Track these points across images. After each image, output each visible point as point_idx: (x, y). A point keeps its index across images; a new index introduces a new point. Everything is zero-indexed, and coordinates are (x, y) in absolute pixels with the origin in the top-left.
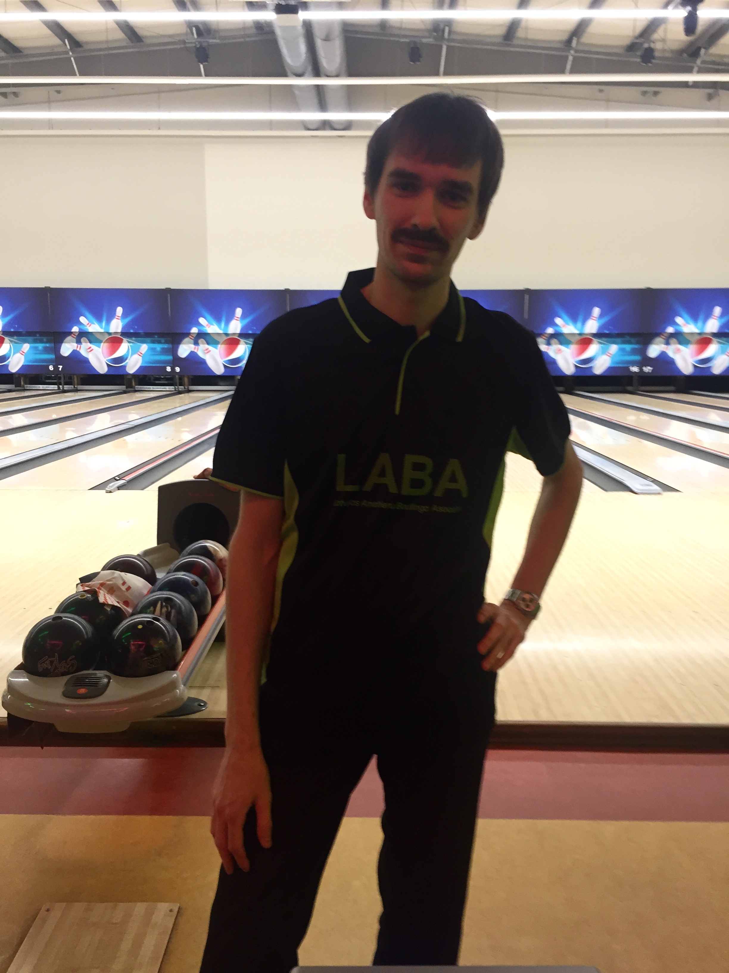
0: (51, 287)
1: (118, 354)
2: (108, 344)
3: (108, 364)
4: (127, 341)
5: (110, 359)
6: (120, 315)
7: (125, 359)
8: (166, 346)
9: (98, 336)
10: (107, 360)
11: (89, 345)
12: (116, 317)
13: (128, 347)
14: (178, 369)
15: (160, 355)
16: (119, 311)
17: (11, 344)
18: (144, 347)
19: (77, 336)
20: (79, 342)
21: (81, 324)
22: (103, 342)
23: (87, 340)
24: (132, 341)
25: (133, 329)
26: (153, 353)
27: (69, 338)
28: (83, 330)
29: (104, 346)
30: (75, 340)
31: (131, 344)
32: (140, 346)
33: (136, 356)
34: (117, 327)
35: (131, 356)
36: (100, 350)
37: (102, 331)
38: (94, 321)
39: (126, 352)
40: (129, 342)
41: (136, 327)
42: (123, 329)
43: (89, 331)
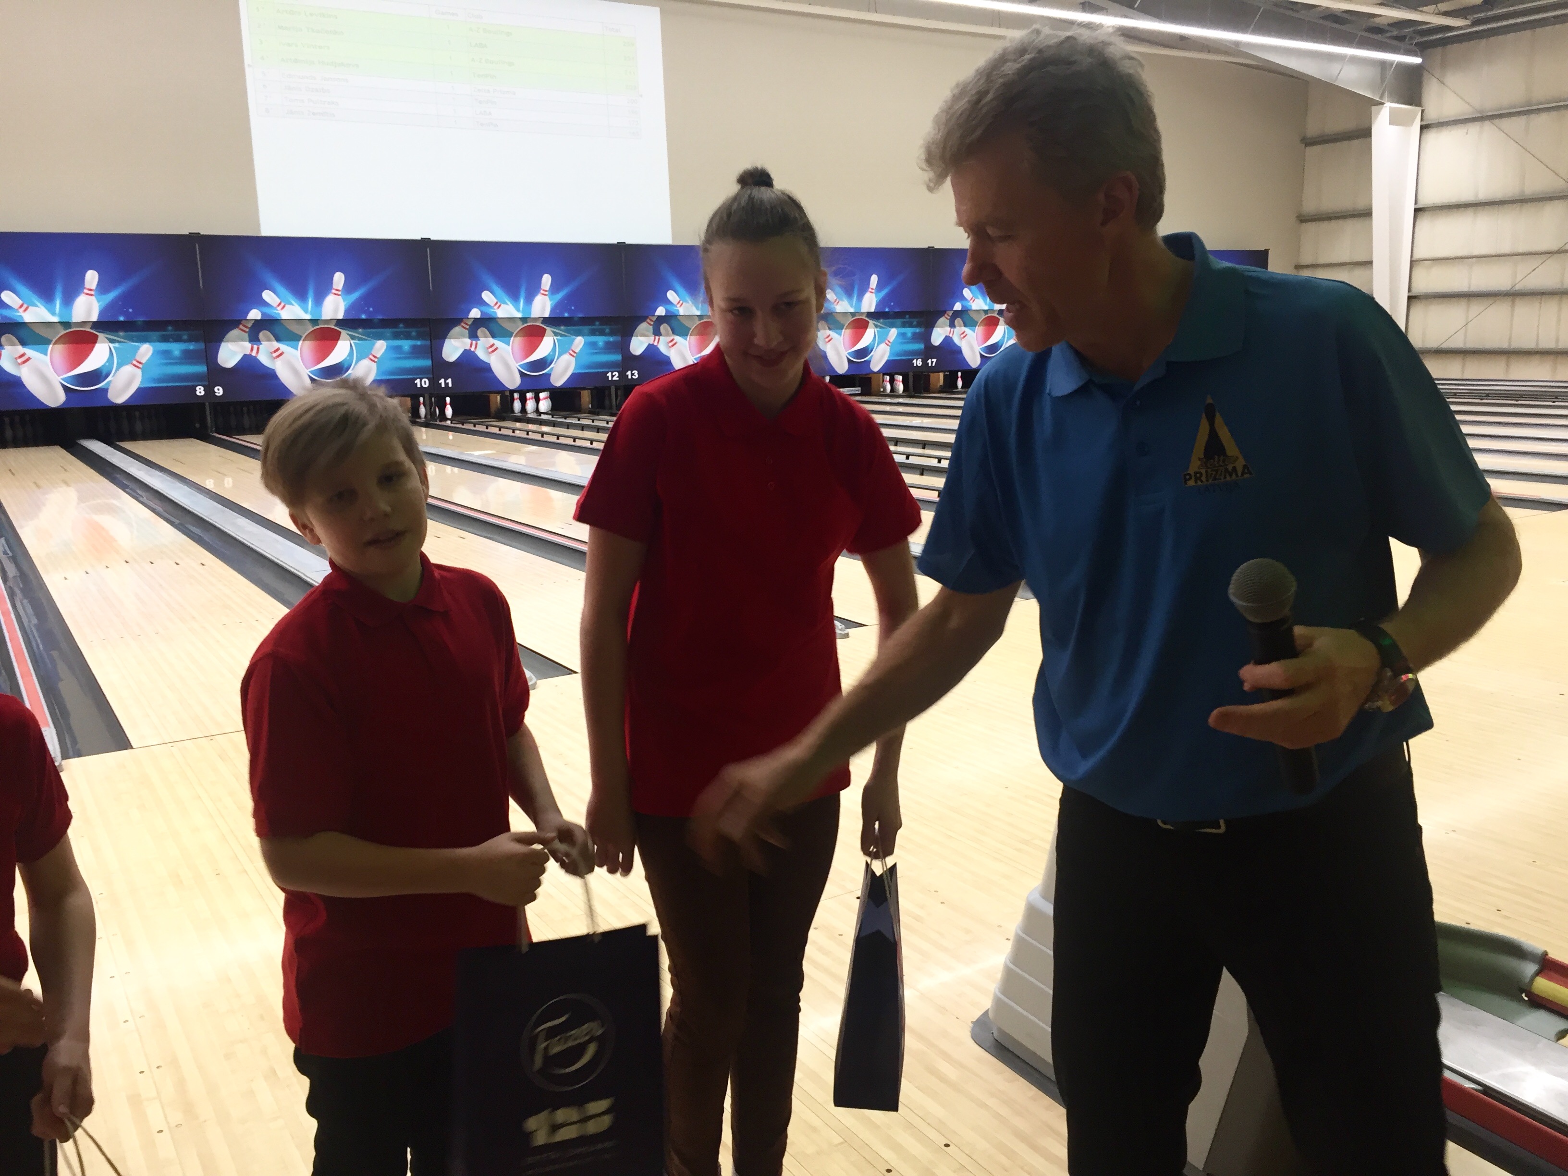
1: (87, 366)
2: (66, 345)
3: (65, 388)
4: (107, 338)
5: (73, 376)
6: (94, 287)
7: (104, 373)
8: (191, 346)
9: (42, 331)
10: (62, 379)
11: (21, 349)
12: (86, 291)
13: (110, 349)
14: (219, 391)
15: (181, 364)
16: (92, 278)
18: (146, 351)
22: (53, 342)
23: (17, 341)
24: (119, 339)
25: (125, 314)
26: (165, 361)
28: (10, 318)
29: (56, 350)
31: (117, 345)
32: (138, 348)
33: (128, 369)
34: (89, 312)
35: (117, 370)
36: (47, 359)
37: (55, 319)
38: (35, 299)
39: (106, 360)
40: (112, 341)
41: (131, 310)
42: (101, 313)
43: (21, 322)
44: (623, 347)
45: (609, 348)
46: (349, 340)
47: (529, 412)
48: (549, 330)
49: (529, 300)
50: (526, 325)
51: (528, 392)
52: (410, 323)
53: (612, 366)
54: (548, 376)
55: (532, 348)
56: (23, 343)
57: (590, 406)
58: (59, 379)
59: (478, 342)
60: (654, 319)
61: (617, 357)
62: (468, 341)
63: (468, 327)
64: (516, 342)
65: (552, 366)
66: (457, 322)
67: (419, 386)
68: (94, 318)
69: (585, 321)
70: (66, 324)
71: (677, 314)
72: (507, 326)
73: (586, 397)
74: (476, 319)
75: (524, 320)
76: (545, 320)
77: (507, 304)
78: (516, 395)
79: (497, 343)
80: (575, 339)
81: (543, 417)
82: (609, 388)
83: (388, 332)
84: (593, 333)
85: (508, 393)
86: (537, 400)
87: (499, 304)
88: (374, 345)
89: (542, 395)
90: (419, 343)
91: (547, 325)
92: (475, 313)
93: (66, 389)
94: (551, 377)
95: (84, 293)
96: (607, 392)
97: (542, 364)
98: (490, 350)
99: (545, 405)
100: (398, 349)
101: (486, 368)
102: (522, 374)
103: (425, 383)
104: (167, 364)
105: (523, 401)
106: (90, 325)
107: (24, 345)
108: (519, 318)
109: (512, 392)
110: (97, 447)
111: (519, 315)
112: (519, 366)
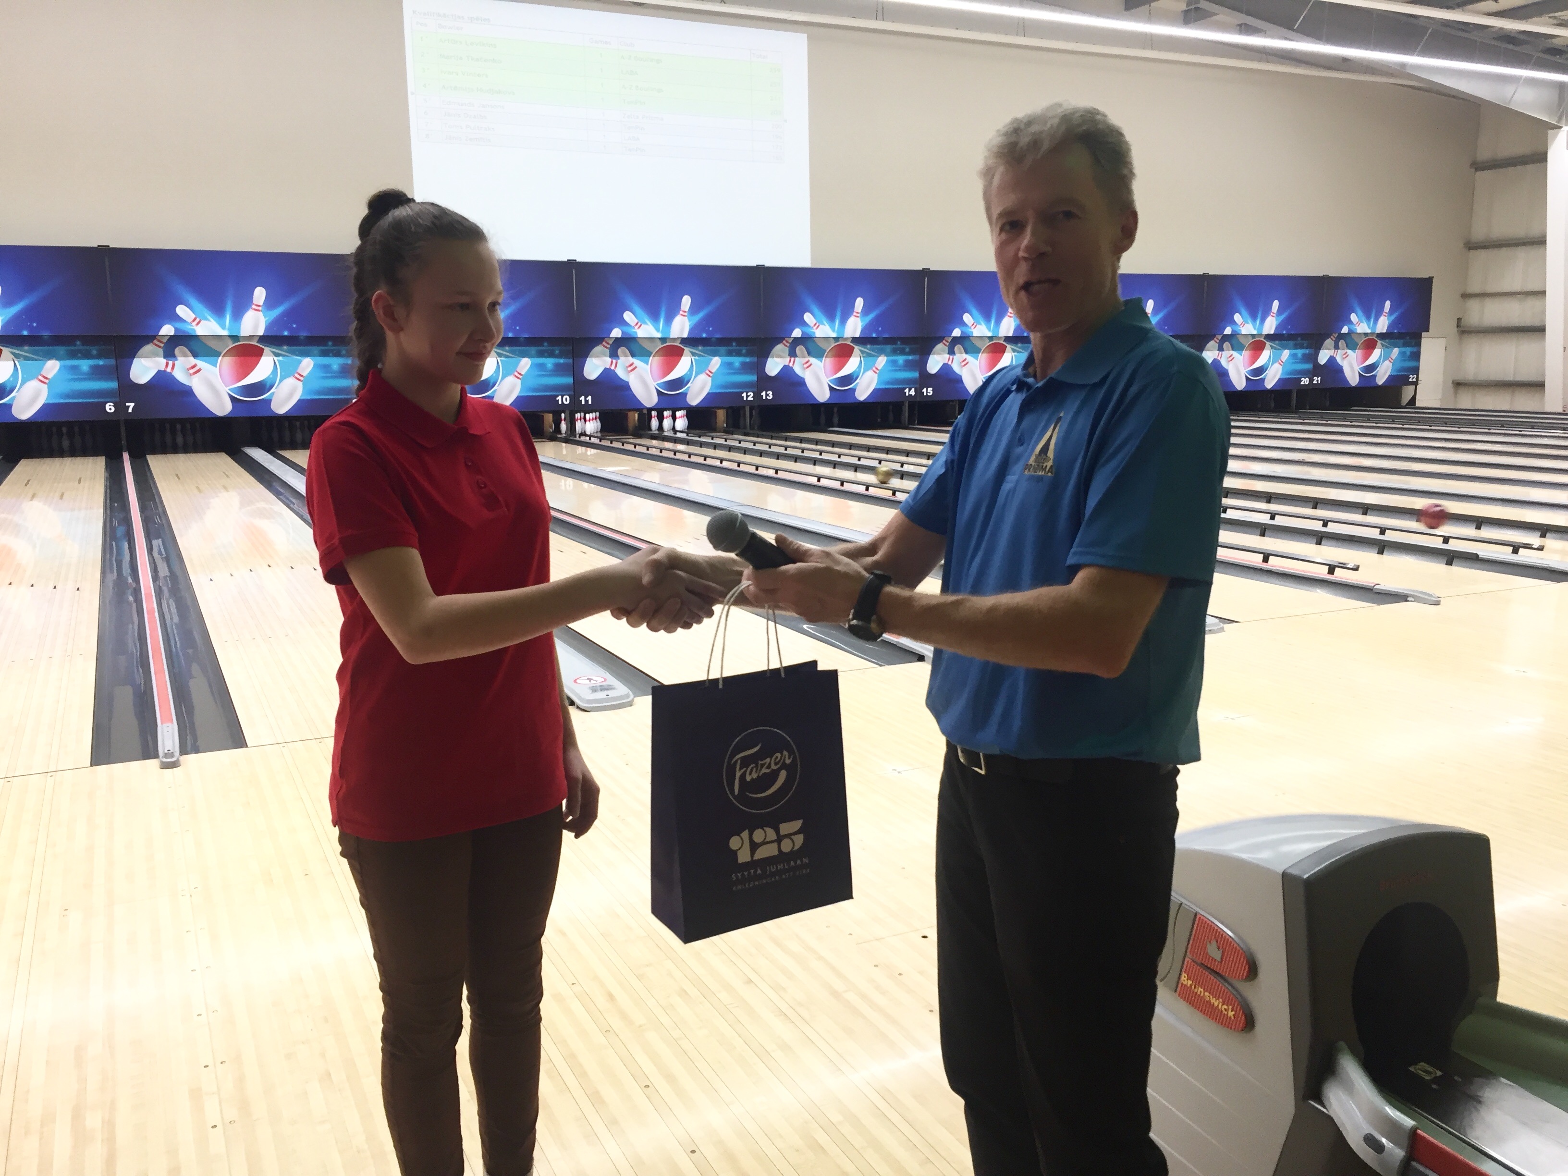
0: (111, 246)
1: (253, 378)
2: (234, 358)
4: (272, 352)
5: (238, 387)
6: (261, 303)
7: (268, 385)
9: (212, 344)
10: (229, 390)
11: (192, 361)
12: (254, 307)
13: (275, 362)
15: (339, 377)
16: (260, 294)
17: (17, 362)
18: (307, 364)
19: (165, 344)
20: (169, 354)
21: (179, 319)
22: (222, 354)
23: (189, 353)
24: (280, 352)
25: (290, 329)
26: (325, 375)
27: (148, 348)
28: (184, 331)
29: (226, 363)
30: (161, 351)
31: (281, 358)
32: (300, 362)
33: (290, 382)
34: (256, 327)
35: (281, 381)
36: (217, 369)
37: (225, 333)
38: (207, 314)
39: (270, 373)
40: (276, 355)
41: (294, 326)
42: (267, 329)
43: (193, 334)
44: (759, 368)
45: (745, 368)
46: (496, 358)
47: (666, 430)
48: (687, 350)
49: (669, 320)
50: (665, 345)
51: (666, 410)
52: (554, 341)
53: (747, 386)
54: (684, 395)
55: (669, 367)
56: (195, 355)
57: (725, 425)
58: (227, 389)
59: (618, 361)
60: (790, 340)
61: (753, 378)
62: (609, 360)
63: (609, 346)
64: (655, 361)
65: (689, 385)
66: (599, 341)
67: (560, 402)
68: (261, 332)
69: (723, 342)
70: (235, 338)
71: (813, 336)
72: (647, 345)
73: (721, 415)
74: (616, 339)
75: (663, 340)
76: (684, 341)
77: (647, 324)
78: (654, 413)
79: (637, 362)
80: (712, 359)
81: (679, 435)
82: (744, 407)
83: (533, 350)
84: (730, 354)
85: (645, 411)
86: (674, 418)
87: (639, 324)
88: (520, 361)
89: (678, 414)
90: (562, 361)
91: (685, 345)
92: (616, 333)
93: (233, 399)
94: (687, 396)
95: (252, 308)
96: (742, 412)
97: (679, 383)
98: (630, 369)
99: (681, 423)
100: (541, 366)
101: (625, 387)
102: (659, 393)
103: (567, 400)
104: (327, 378)
105: (661, 418)
106: (257, 339)
107: (197, 357)
108: (659, 338)
109: (650, 410)
110: (258, 454)
111: (659, 335)
112: (657, 384)
